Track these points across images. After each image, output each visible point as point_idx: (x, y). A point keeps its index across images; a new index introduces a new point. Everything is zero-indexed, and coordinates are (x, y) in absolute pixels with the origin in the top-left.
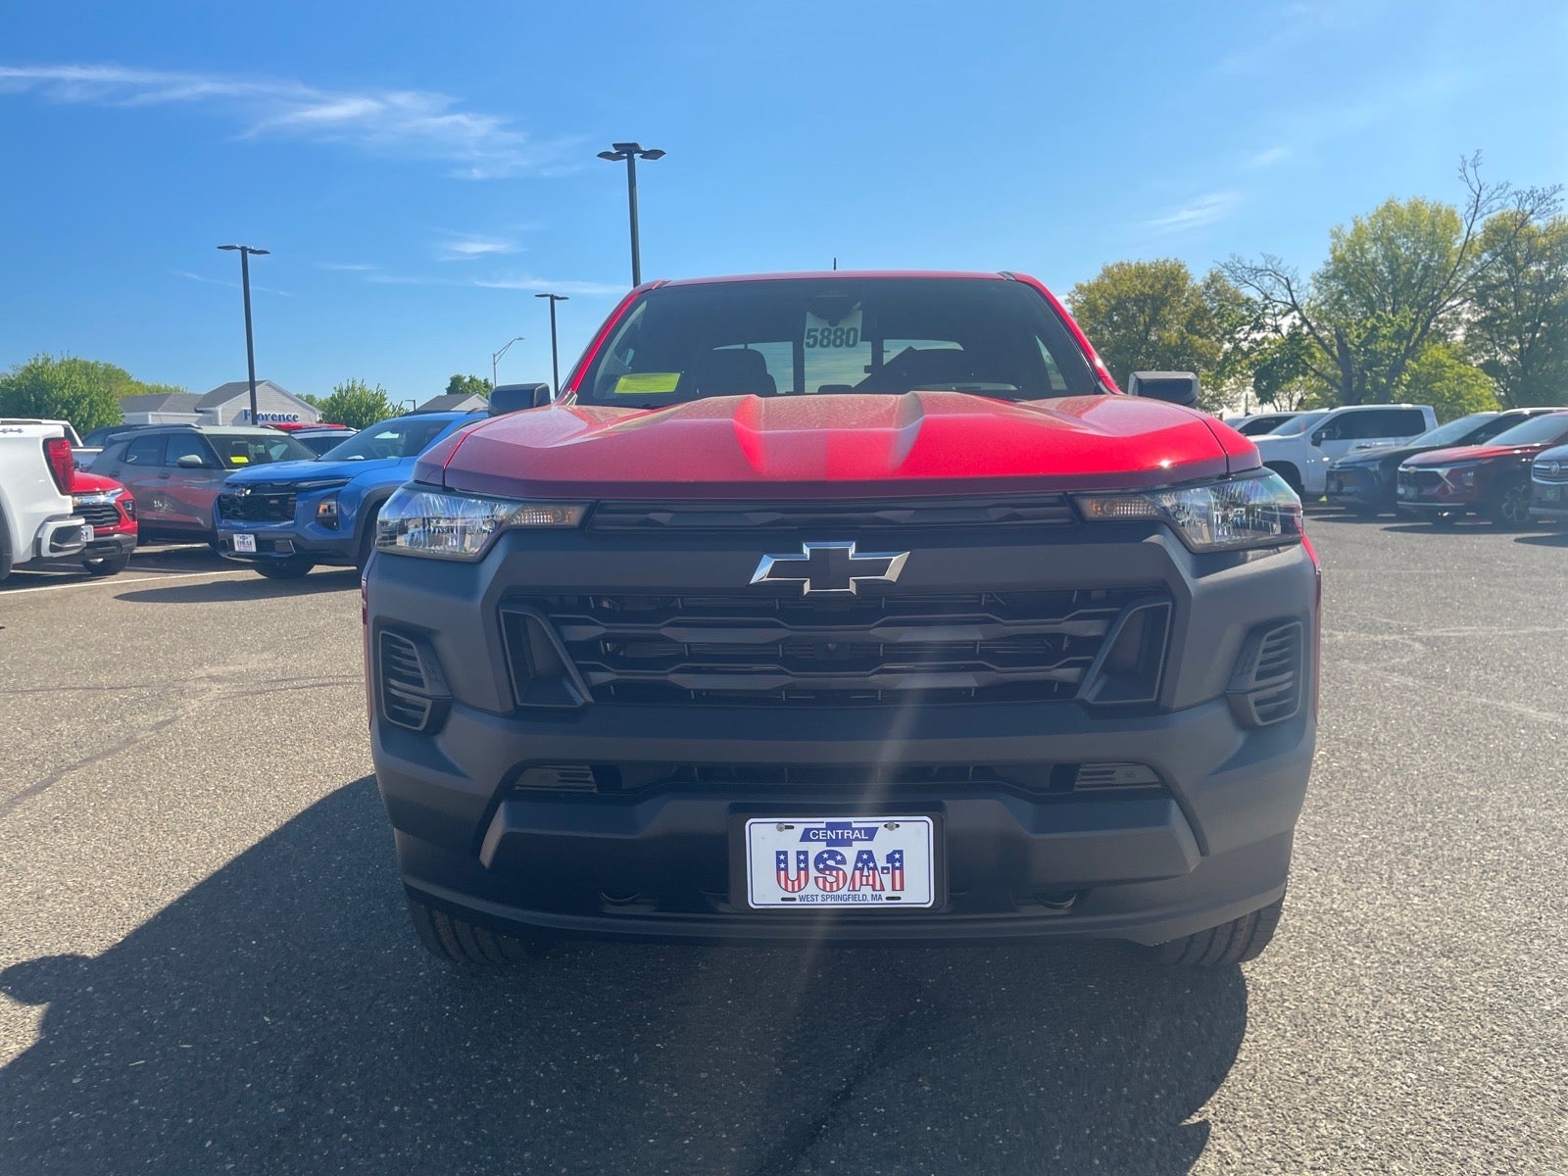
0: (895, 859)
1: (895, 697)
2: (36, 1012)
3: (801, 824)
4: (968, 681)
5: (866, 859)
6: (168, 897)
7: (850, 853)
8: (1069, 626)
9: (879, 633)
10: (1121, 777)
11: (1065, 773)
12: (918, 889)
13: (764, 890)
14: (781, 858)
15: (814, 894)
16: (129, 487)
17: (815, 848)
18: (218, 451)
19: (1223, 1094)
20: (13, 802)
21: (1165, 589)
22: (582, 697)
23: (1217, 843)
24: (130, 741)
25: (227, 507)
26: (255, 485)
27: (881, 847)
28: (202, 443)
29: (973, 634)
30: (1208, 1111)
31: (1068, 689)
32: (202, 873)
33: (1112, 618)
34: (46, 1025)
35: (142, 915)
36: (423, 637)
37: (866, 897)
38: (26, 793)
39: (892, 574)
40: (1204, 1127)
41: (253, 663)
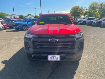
0: (57, 58)
1: (58, 48)
2: (4, 64)
3: (52, 56)
4: (62, 47)
5: (56, 58)
6: (12, 56)
7: (55, 57)
8: (68, 43)
9: (57, 44)
10: (71, 52)
11: (68, 52)
12: (59, 59)
13: (49, 60)
14: (50, 58)
15: (52, 60)
16: (6, 23)
17: (52, 57)
18: (12, 21)
19: (77, 70)
20: (1, 48)
21: (74, 41)
22: (38, 47)
23: (77, 56)
24: (8, 44)
25: (13, 25)
26: (15, 24)
27: (56, 57)
28: (11, 20)
29: (62, 44)
30: (76, 71)
31: (68, 47)
32: (14, 54)
33: (71, 43)
34: (5, 65)
35: (10, 57)
36: (28, 43)
37: (56, 60)
38: (2, 48)
39: (57, 41)
40: (76, 72)
41: (16, 37)
